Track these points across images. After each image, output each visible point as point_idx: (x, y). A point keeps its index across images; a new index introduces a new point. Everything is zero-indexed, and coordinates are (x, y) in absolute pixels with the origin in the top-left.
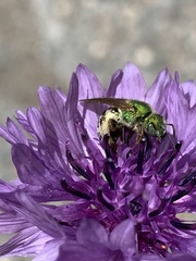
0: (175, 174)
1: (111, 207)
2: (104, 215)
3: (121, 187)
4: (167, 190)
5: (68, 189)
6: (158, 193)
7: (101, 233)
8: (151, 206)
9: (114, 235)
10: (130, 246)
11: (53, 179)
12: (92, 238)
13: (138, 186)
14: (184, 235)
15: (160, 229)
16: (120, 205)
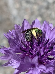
0: (48, 46)
1: (32, 54)
2: (30, 56)
3: (34, 49)
4: (45, 50)
5: (22, 50)
6: (43, 51)
7: (30, 59)
8: (42, 54)
9: (33, 60)
10: (37, 63)
11: (18, 47)
12: (28, 61)
13: (38, 49)
14: (50, 61)
15: (44, 60)
16: (34, 54)
